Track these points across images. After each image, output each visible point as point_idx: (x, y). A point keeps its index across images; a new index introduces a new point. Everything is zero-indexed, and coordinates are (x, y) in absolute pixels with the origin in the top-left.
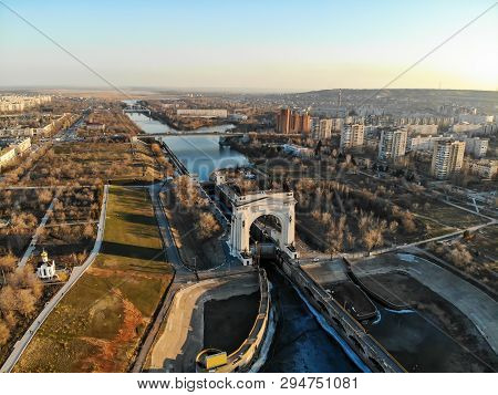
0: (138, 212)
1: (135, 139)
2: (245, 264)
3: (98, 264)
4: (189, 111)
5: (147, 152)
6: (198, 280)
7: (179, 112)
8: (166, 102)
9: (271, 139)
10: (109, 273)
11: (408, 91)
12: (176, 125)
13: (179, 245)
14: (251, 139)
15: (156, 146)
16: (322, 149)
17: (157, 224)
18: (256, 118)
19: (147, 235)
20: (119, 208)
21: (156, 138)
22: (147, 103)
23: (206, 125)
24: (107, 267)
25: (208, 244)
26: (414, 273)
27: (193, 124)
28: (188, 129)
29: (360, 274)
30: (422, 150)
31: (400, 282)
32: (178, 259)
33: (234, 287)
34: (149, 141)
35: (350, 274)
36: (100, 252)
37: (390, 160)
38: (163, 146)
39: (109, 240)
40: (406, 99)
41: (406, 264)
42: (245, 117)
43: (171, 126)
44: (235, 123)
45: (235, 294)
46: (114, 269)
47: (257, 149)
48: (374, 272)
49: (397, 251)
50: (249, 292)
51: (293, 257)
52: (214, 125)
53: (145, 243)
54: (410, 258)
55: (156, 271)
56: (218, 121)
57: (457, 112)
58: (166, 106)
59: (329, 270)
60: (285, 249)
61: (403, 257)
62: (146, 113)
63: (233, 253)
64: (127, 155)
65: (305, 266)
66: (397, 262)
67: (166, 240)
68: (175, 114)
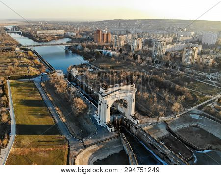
0: (32, 98)
1: (17, 49)
2: (110, 131)
3: (18, 144)
4: (44, 32)
5: (26, 56)
6: (85, 147)
7: (38, 32)
8: (29, 27)
9: (94, 47)
10: (27, 151)
11: (150, 20)
12: (38, 39)
13: (64, 120)
14: (83, 47)
15: (30, 53)
16: (123, 52)
17: (46, 106)
18: (80, 34)
19: (43, 116)
20: (20, 97)
21: (29, 48)
22: (19, 28)
23: (54, 39)
24: (24, 146)
25: (82, 117)
26: (202, 125)
27: (47, 39)
28: (45, 41)
29: (174, 129)
30: (173, 51)
31: (197, 132)
32: (68, 131)
33: (108, 149)
34: (26, 50)
35: (169, 130)
36: (16, 134)
37: (159, 57)
38: (34, 52)
39: (20, 123)
40: (149, 24)
41: (196, 120)
42: (75, 34)
43: (35, 40)
44: (70, 38)
45: (110, 154)
46: (29, 146)
47: (88, 53)
48: (181, 127)
49: (189, 113)
50: (118, 151)
51: (136, 123)
52: (58, 39)
53: (43, 121)
54: (197, 117)
55: (56, 143)
56: (60, 37)
57: (177, 30)
58: (30, 29)
59: (158, 129)
60: (130, 118)
61: (193, 116)
62: (19, 33)
63: (101, 124)
64: (15, 60)
65: (145, 129)
66: (191, 120)
67: (55, 117)
68: (36, 33)
